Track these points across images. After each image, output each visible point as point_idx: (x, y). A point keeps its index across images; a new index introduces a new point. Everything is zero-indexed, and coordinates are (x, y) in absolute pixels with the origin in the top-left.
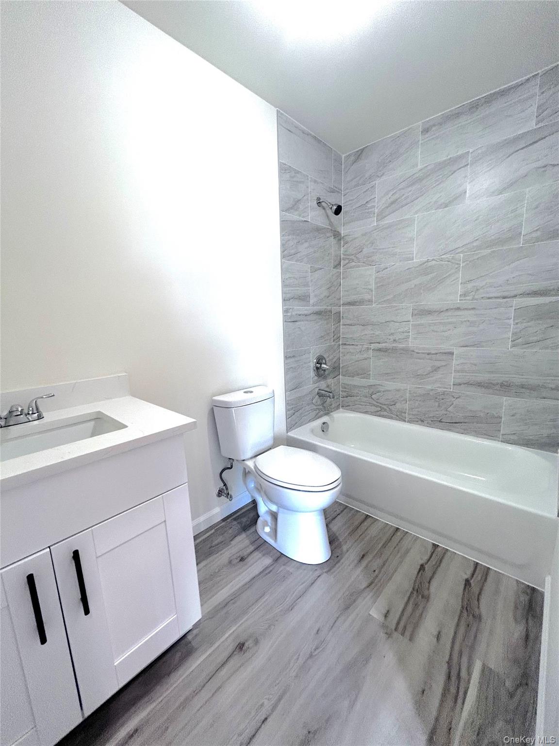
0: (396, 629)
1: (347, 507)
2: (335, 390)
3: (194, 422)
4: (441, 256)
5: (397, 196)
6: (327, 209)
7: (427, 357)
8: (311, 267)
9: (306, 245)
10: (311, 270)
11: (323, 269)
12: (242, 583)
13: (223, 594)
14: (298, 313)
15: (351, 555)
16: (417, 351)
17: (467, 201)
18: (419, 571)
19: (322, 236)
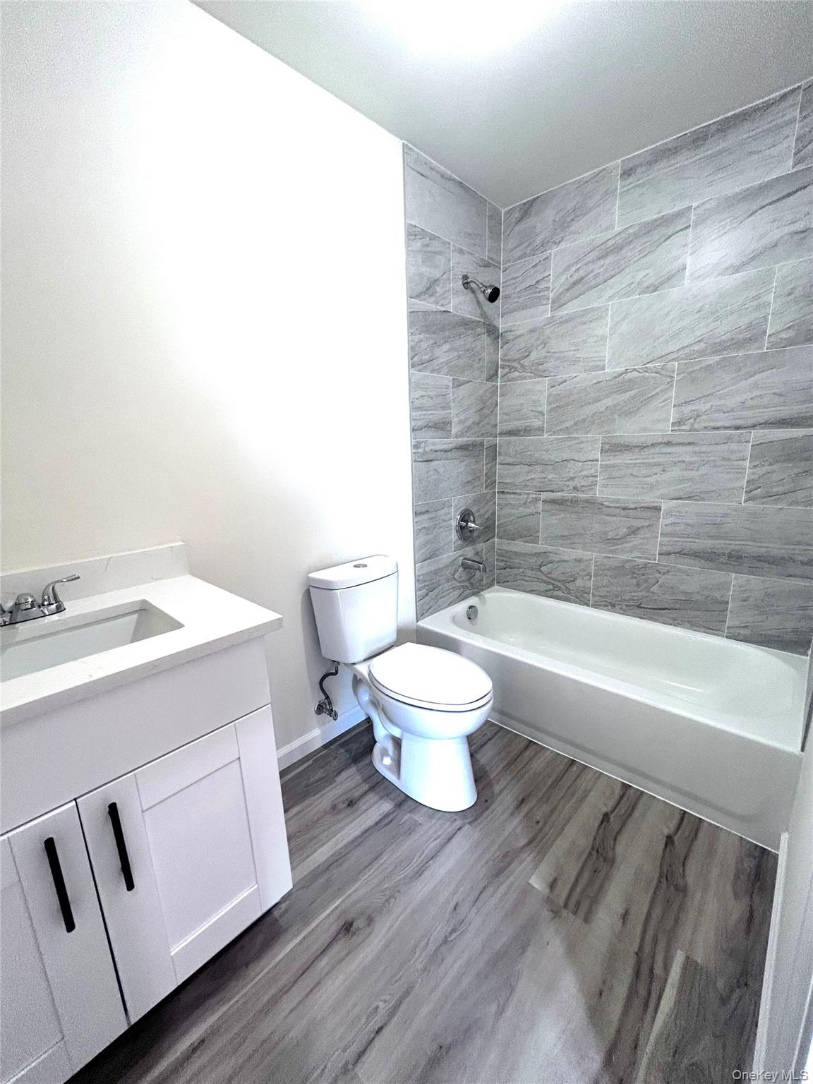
0: (566, 906)
1: (502, 728)
2: (487, 559)
3: (279, 619)
4: (645, 364)
5: (582, 273)
6: (477, 292)
7: (623, 513)
8: (453, 379)
9: (447, 346)
10: (453, 384)
11: (470, 383)
12: (350, 838)
13: (322, 854)
14: (434, 448)
15: (506, 799)
16: (606, 504)
17: (686, 282)
18: (602, 823)
19: (470, 332)
